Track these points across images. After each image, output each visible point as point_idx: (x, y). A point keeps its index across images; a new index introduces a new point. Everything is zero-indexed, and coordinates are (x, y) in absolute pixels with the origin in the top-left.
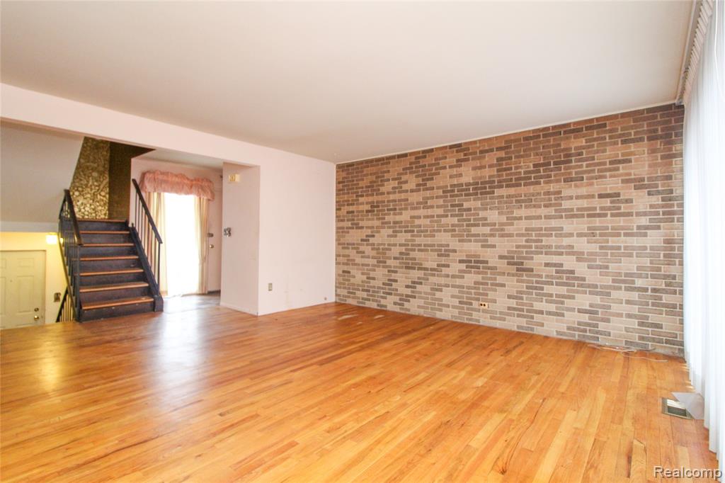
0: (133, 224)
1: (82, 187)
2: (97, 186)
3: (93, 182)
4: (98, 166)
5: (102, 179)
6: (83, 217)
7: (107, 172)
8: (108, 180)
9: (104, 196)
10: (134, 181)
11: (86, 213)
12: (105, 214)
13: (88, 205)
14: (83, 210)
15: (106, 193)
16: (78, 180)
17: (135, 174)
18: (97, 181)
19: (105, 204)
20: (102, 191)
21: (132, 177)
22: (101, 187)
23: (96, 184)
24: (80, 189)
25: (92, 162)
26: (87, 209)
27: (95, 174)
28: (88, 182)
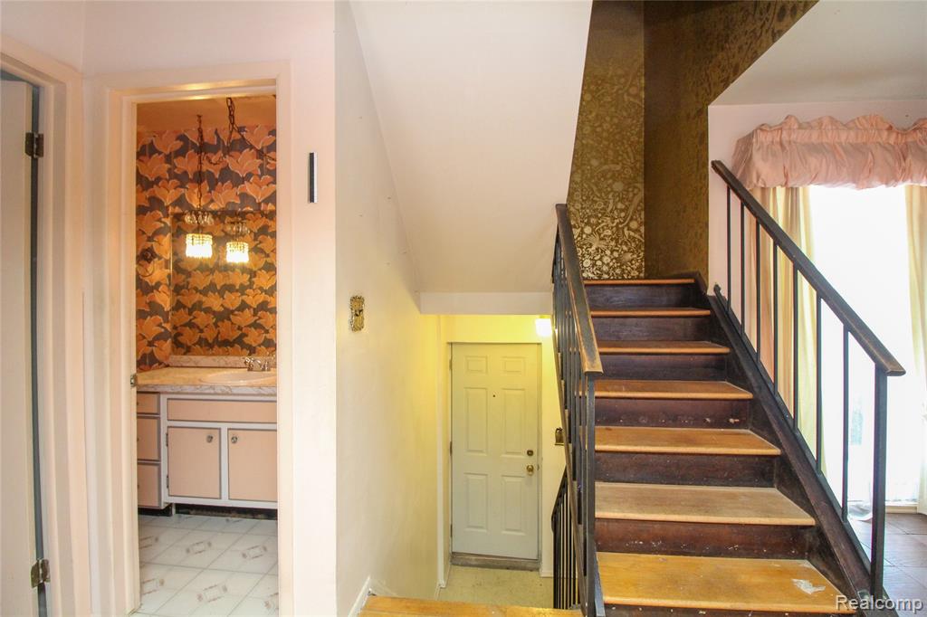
0: (717, 289)
1: (596, 216)
2: (622, 210)
3: (615, 203)
4: (623, 168)
5: (631, 195)
6: (600, 277)
7: (641, 179)
8: (641, 195)
9: (636, 231)
10: (718, 166)
11: (605, 268)
12: (639, 269)
13: (608, 252)
14: (599, 263)
15: (640, 225)
16: (588, 203)
17: (720, 147)
18: (622, 200)
19: (638, 247)
20: (631, 219)
21: (712, 157)
22: (631, 211)
23: (620, 206)
24: (593, 220)
25: (613, 162)
26: (606, 260)
27: (618, 186)
28: (606, 203)
